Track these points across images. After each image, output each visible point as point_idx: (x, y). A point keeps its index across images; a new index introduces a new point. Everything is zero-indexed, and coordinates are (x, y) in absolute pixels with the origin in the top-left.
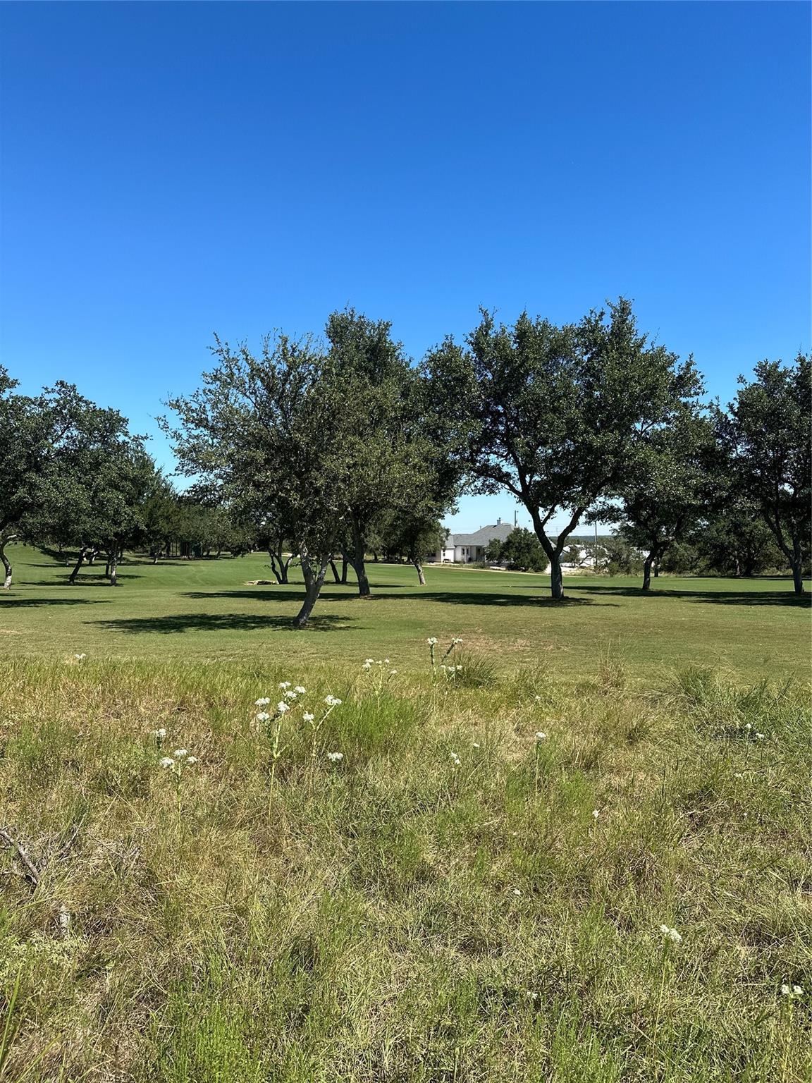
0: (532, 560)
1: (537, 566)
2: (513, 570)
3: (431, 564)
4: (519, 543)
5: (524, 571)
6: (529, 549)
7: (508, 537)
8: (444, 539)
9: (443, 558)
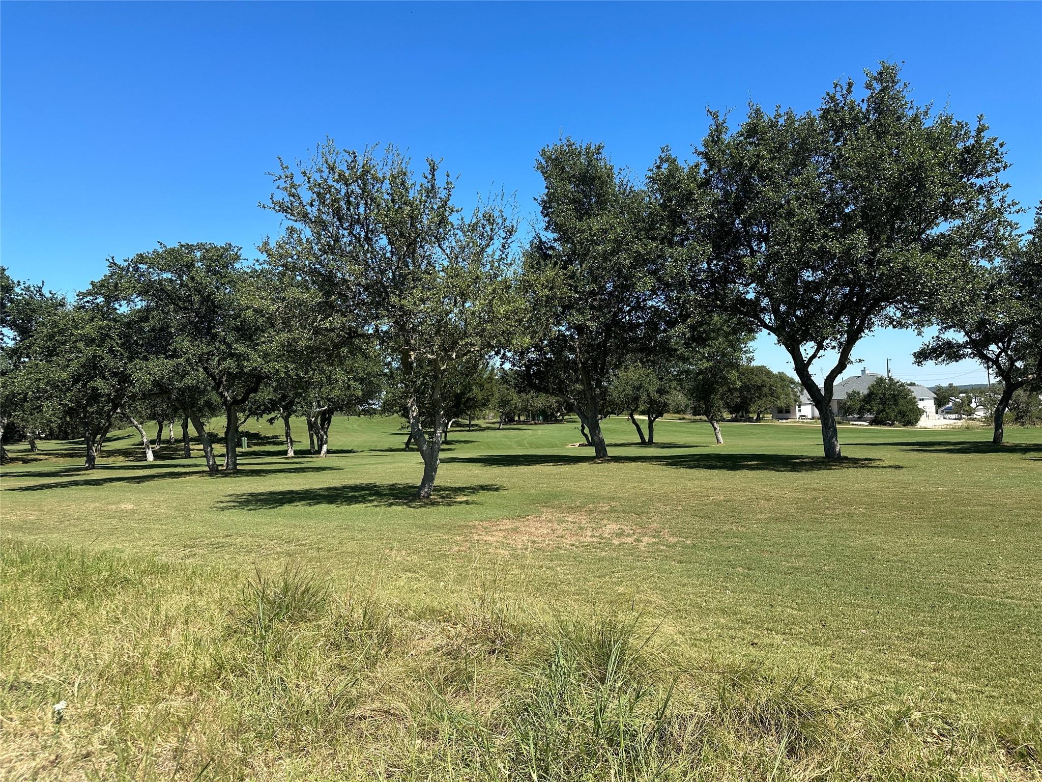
0: (900, 412)
1: (906, 419)
2: (877, 424)
3: (784, 421)
4: (884, 394)
5: (890, 425)
6: (895, 400)
7: (869, 388)
8: (799, 394)
9: (798, 414)
